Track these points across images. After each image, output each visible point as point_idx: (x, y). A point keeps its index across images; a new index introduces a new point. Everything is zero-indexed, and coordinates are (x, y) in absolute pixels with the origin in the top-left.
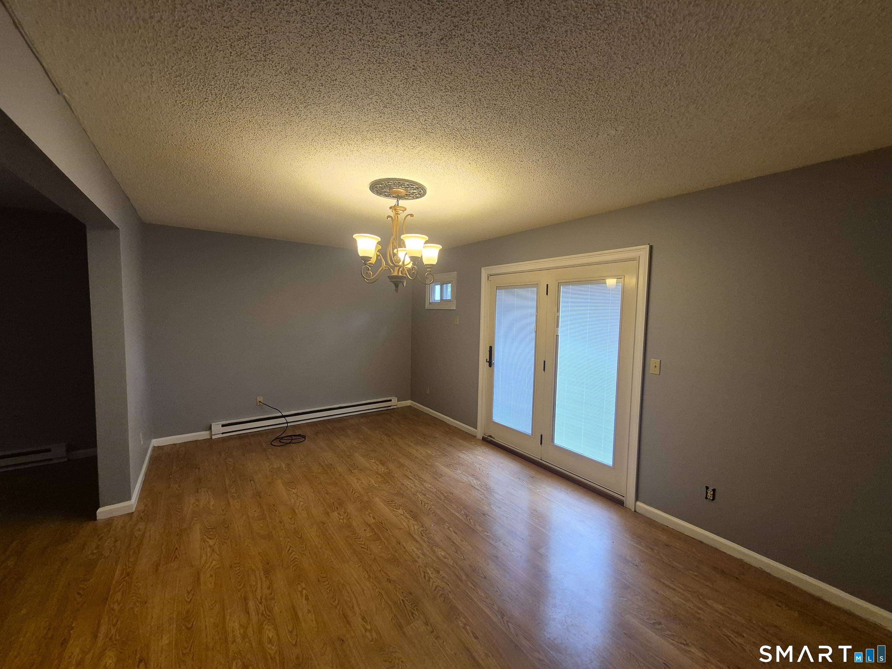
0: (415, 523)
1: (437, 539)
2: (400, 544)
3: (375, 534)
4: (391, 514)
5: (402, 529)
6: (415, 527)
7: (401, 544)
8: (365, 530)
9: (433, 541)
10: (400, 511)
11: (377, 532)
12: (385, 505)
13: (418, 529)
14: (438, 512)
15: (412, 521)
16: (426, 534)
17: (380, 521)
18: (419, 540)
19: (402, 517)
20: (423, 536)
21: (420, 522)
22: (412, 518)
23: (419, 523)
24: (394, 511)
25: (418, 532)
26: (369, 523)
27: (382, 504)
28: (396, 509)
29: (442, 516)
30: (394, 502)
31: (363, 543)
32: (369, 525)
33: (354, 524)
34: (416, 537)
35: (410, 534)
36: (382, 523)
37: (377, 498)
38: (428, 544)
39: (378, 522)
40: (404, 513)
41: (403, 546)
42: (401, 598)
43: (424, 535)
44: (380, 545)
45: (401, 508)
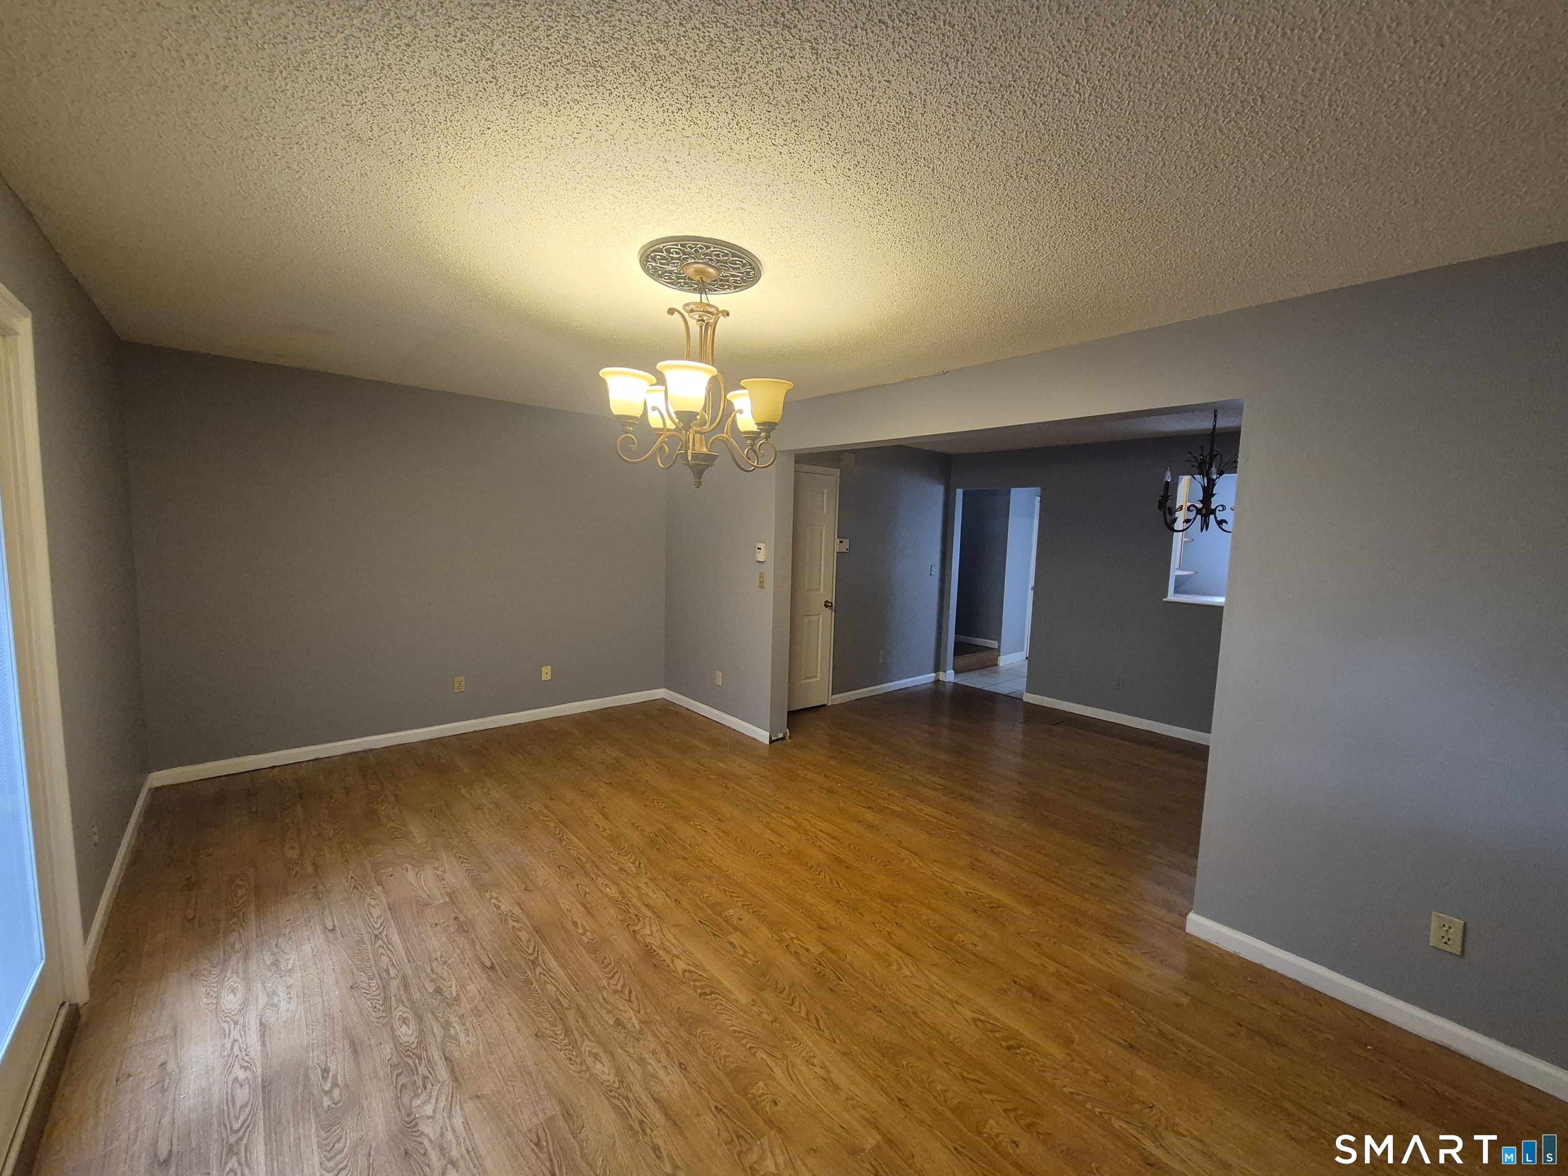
0: (647, 940)
1: (612, 911)
2: (676, 900)
3: (720, 915)
4: (700, 956)
5: (674, 926)
6: (649, 931)
7: (673, 900)
8: (741, 919)
9: (620, 908)
10: (680, 965)
11: (719, 918)
12: (719, 981)
13: (644, 927)
14: (595, 969)
15: (655, 942)
16: (630, 918)
17: (717, 938)
18: (644, 909)
19: (675, 952)
20: (636, 915)
21: (638, 942)
22: (655, 951)
23: (640, 939)
24: (694, 965)
25: (644, 922)
26: (738, 933)
27: (726, 983)
28: (691, 972)
29: (588, 959)
30: (699, 991)
31: (735, 899)
32: (736, 929)
33: (765, 931)
34: (648, 913)
35: (658, 916)
36: (714, 935)
37: (743, 1002)
38: (629, 903)
39: (720, 935)
40: (672, 961)
41: (669, 897)
42: (669, 845)
43: (634, 917)
44: (707, 897)
45: (681, 973)
